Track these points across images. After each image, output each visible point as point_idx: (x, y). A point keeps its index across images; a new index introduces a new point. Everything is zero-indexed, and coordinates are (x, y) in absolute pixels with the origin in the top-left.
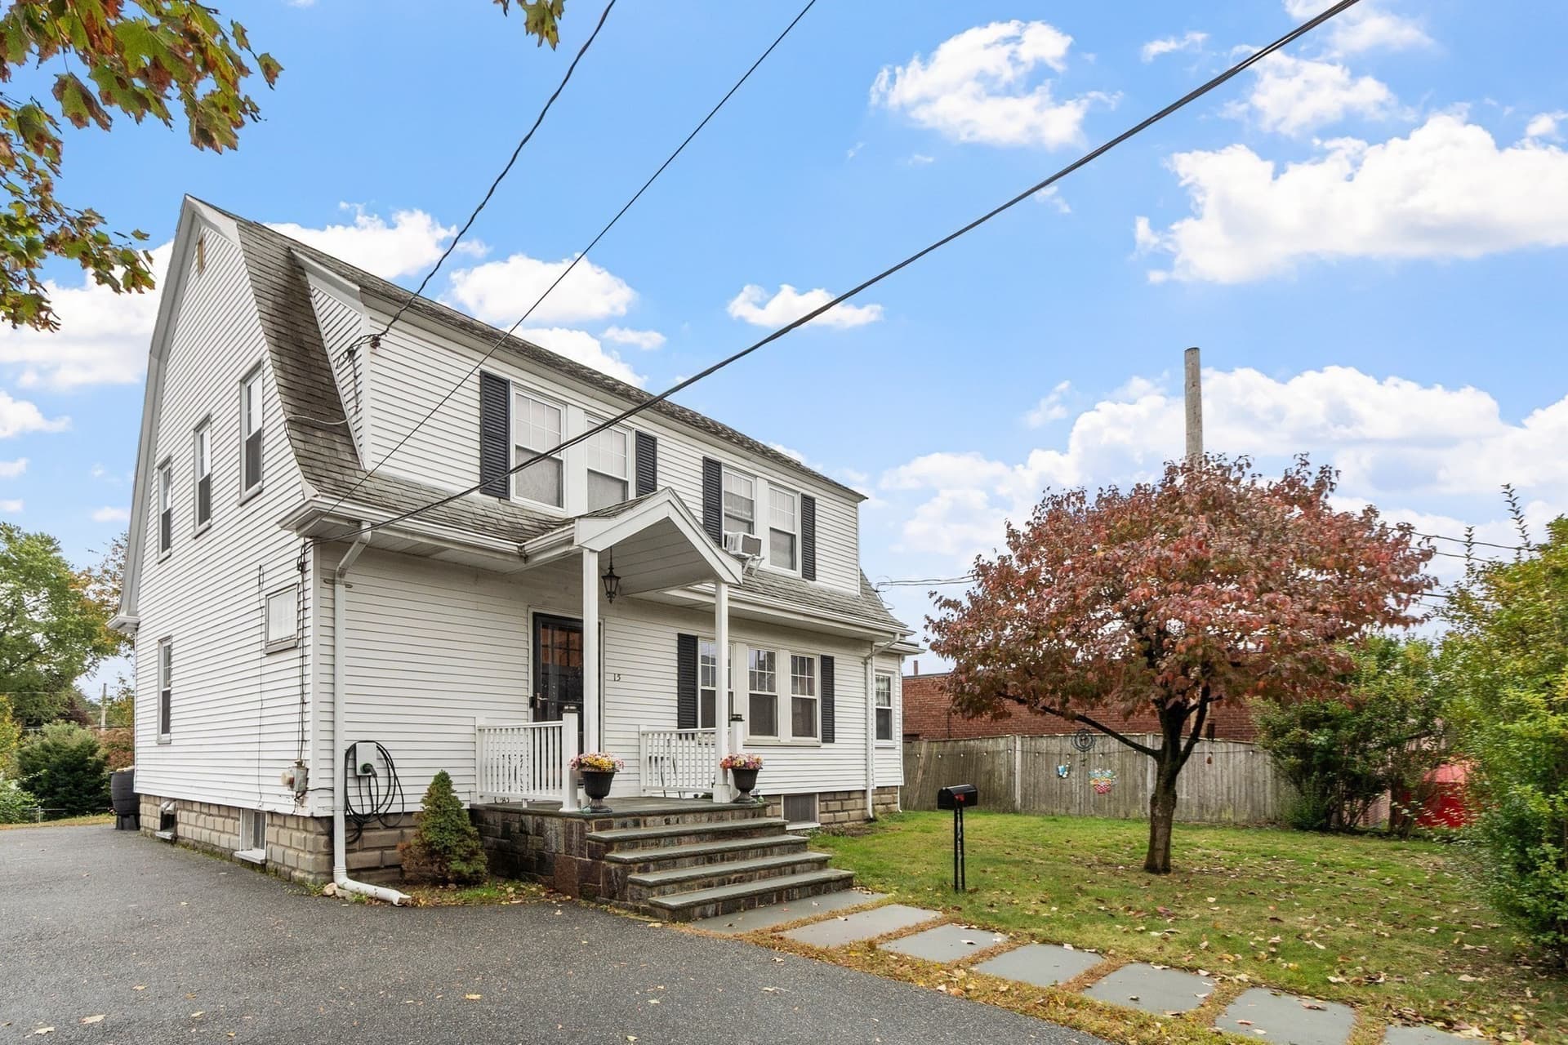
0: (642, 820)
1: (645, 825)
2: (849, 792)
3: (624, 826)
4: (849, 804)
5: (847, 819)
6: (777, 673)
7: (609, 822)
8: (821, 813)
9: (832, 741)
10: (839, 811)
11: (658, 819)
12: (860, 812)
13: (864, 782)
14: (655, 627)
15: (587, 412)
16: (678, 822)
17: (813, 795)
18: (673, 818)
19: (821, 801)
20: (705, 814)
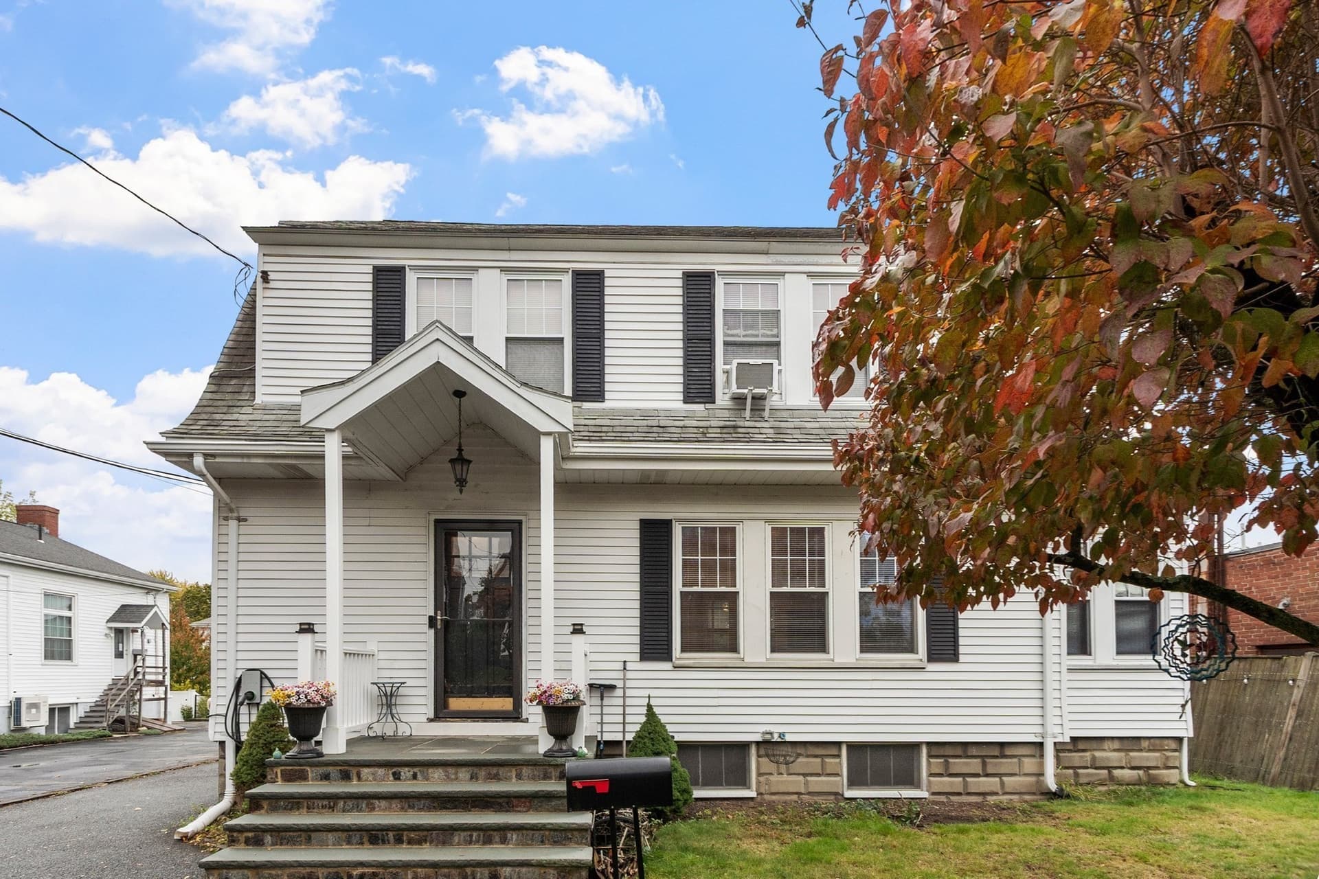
0: (354, 771)
1: (359, 778)
2: (1002, 745)
3: (326, 777)
4: (1006, 765)
5: (998, 788)
6: (828, 558)
7: (303, 771)
8: (931, 775)
9: (954, 657)
10: (977, 775)
11: (381, 771)
12: (1033, 779)
13: (1038, 729)
14: (590, 516)
15: (503, 269)
16: (415, 777)
17: (915, 746)
18: (406, 772)
19: (930, 756)
20: (464, 769)
